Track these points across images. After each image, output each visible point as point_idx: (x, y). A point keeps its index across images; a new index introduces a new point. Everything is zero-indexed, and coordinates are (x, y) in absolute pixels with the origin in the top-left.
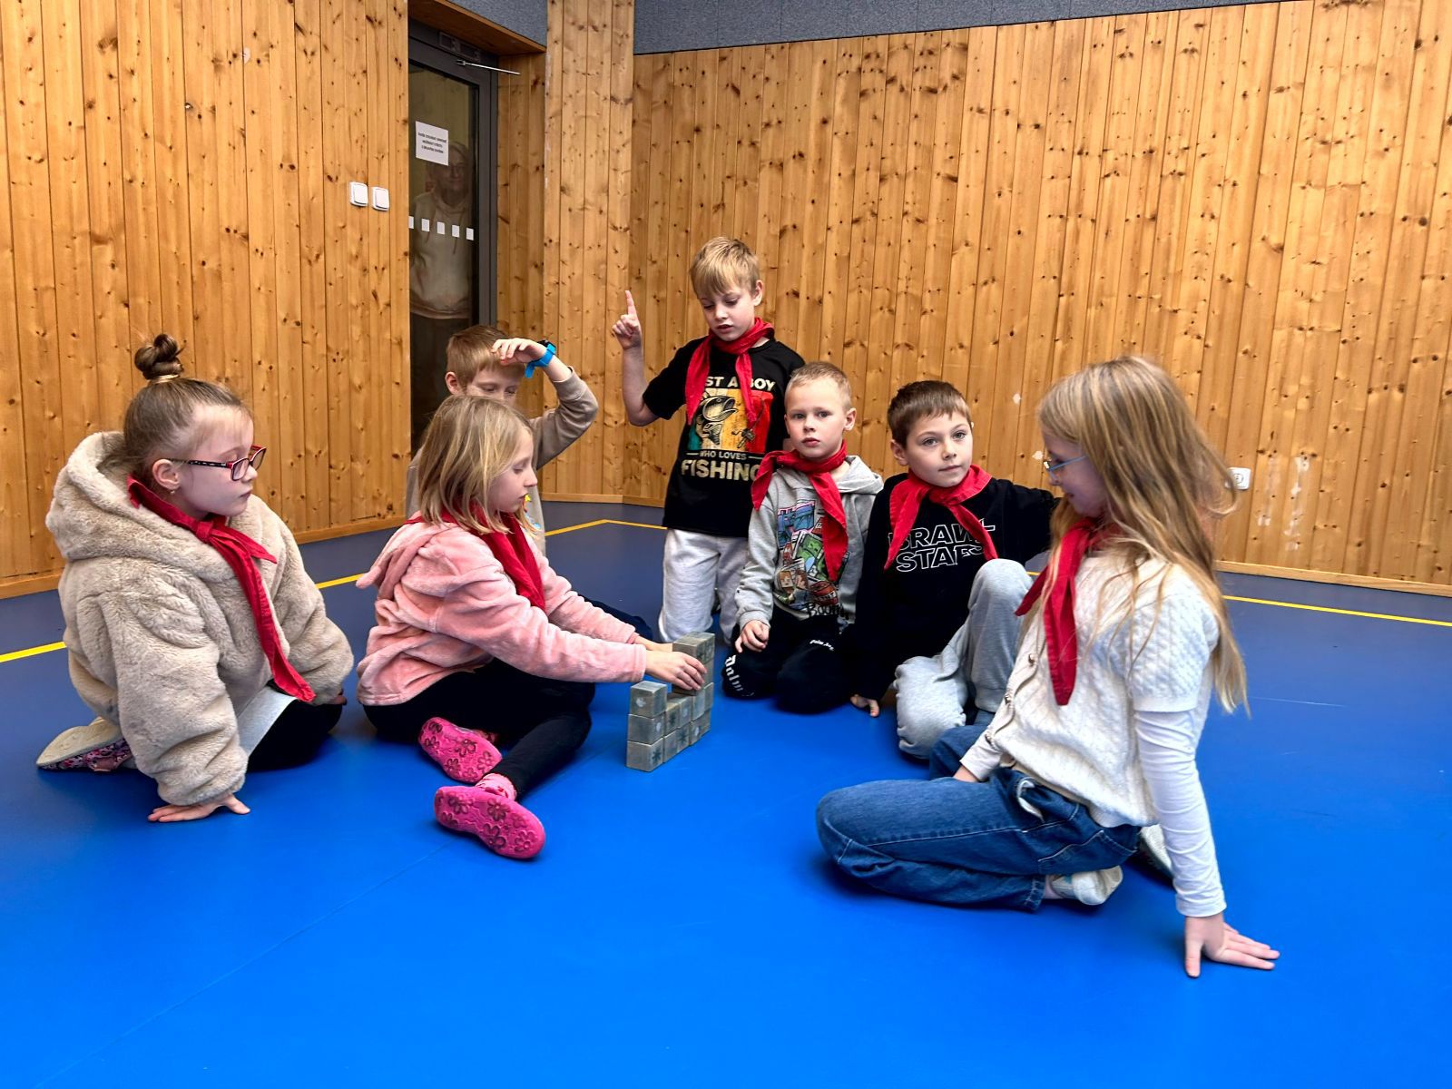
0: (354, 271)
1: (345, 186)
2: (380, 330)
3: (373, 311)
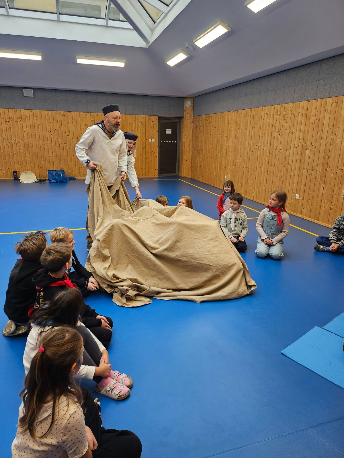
0: (150, 149)
1: (149, 140)
2: (153, 155)
3: (152, 153)
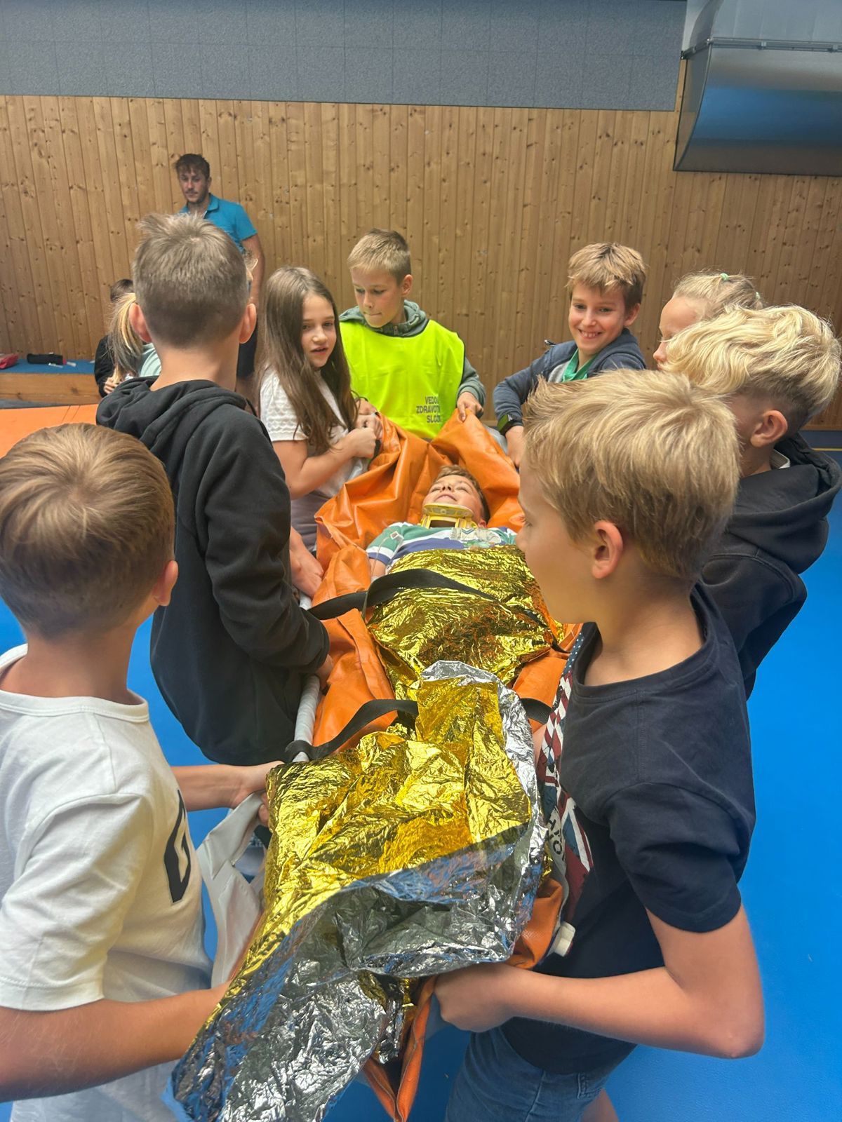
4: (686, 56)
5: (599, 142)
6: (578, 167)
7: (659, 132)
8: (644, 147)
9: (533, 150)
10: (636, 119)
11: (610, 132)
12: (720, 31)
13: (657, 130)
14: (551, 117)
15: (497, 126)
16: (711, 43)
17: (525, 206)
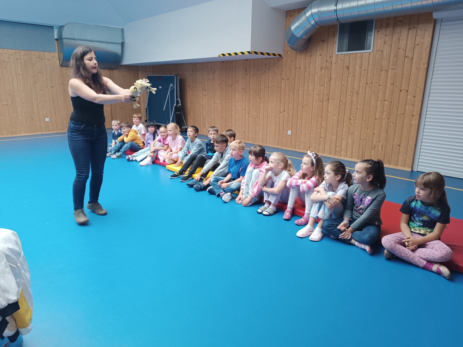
4: (57, 40)
5: (37, 59)
6: (33, 65)
7: (54, 57)
8: (50, 60)
9: (19, 60)
10: (47, 54)
11: (40, 57)
12: (64, 36)
13: (53, 57)
14: (22, 52)
15: (6, 54)
16: (63, 38)
17: (19, 75)
